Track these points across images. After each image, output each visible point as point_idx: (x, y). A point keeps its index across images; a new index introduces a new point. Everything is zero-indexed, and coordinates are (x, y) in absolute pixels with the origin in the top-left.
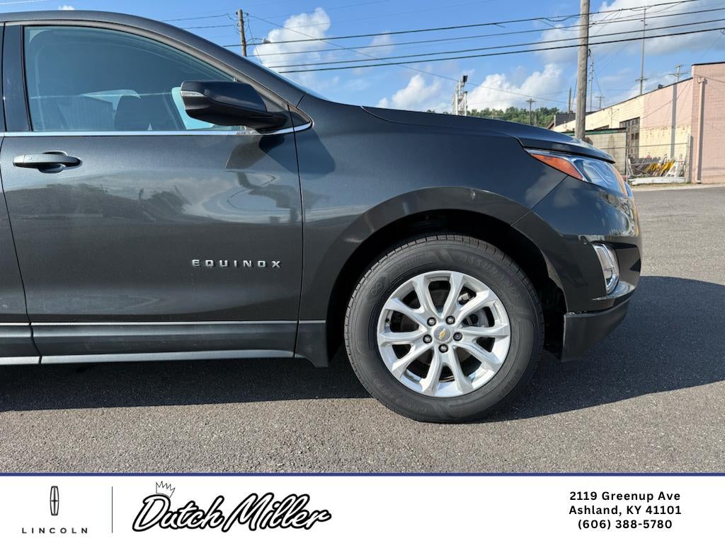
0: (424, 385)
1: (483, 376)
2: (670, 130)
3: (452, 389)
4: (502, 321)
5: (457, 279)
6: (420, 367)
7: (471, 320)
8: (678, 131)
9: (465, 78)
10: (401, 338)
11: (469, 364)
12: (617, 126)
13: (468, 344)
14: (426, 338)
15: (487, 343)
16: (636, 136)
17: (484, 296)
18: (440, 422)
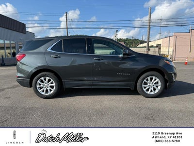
0: (148, 92)
1: (157, 91)
2: (168, 48)
3: (152, 93)
4: (160, 84)
5: (154, 78)
6: (148, 90)
7: (155, 83)
8: (170, 48)
9: (117, 31)
10: (145, 86)
11: (155, 89)
12: (155, 46)
13: (155, 87)
14: (149, 86)
15: (157, 87)
16: (160, 48)
17: (157, 80)
18: (150, 98)
